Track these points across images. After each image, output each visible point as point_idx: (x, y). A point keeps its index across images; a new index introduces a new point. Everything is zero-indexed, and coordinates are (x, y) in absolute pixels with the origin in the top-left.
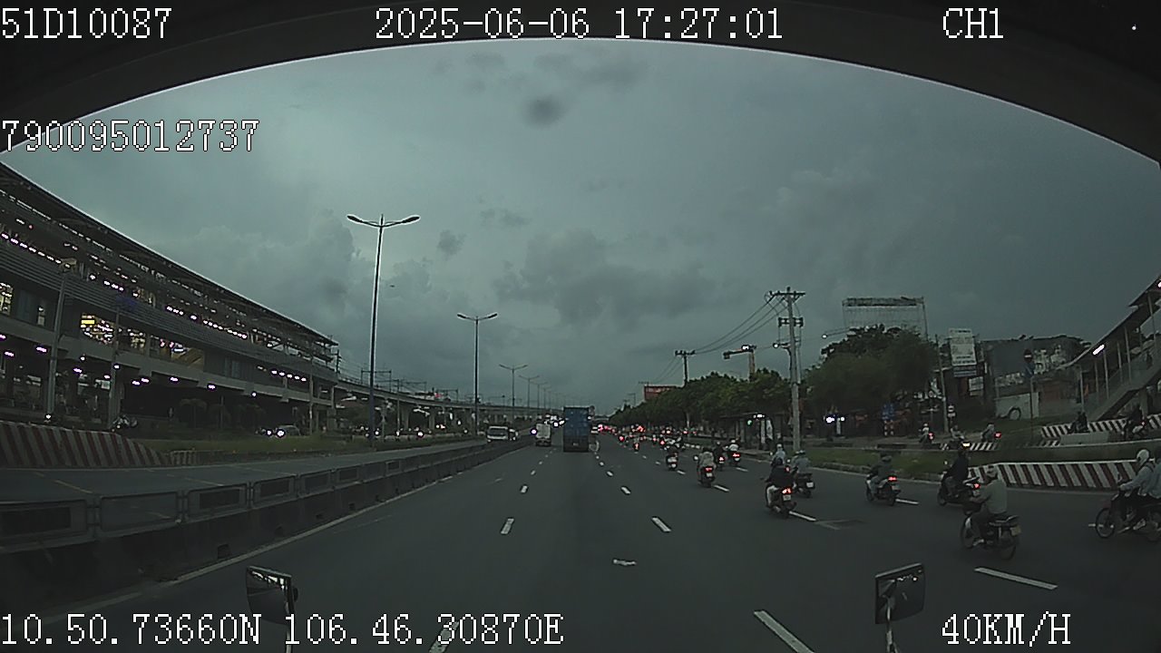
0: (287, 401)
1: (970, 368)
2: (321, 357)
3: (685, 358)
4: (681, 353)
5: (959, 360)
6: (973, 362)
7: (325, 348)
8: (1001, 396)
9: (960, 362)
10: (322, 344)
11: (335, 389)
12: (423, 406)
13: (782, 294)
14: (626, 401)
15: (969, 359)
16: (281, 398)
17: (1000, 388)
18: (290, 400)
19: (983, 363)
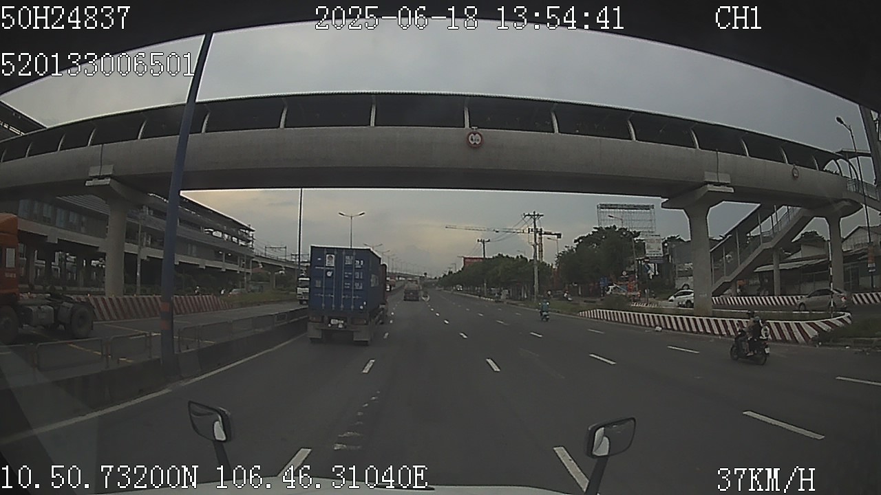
1: (658, 258)
2: (244, 240)
3: (484, 244)
4: (481, 241)
7: (246, 234)
9: (652, 254)
11: (253, 261)
13: (531, 215)
14: (450, 268)
15: (658, 253)
18: (226, 269)
19: (668, 255)
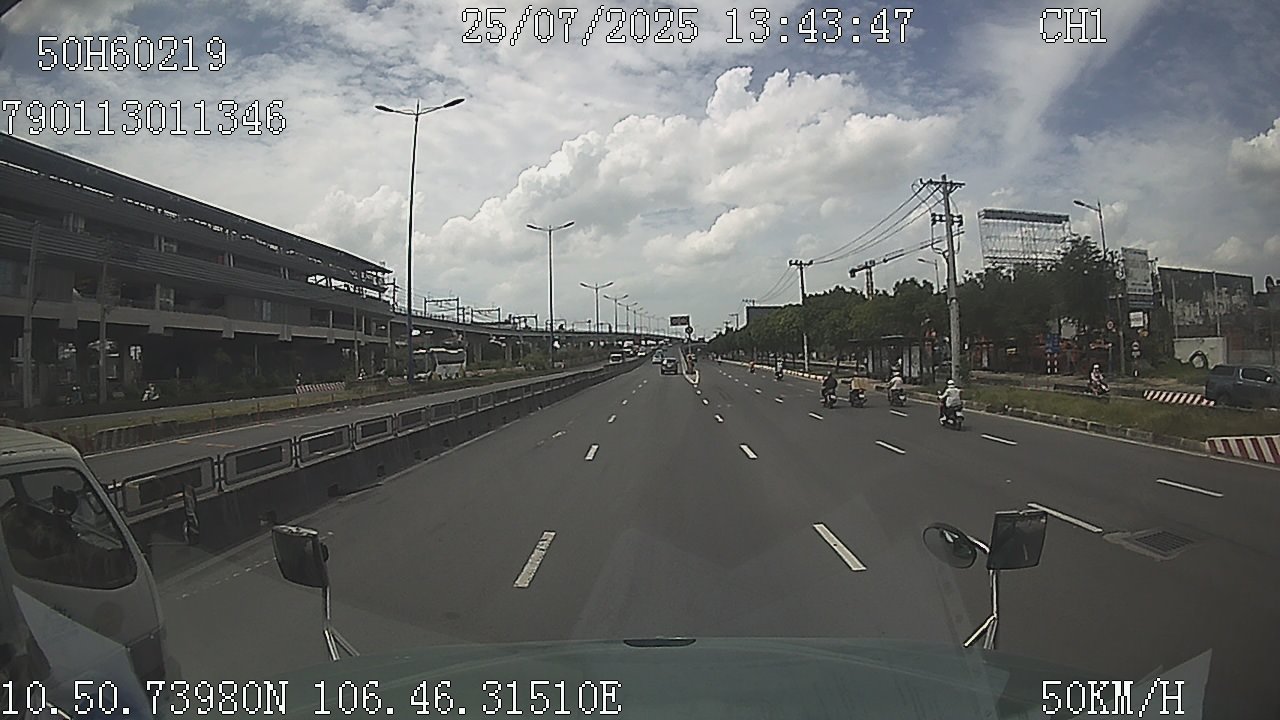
0: (333, 342)
1: (1146, 298)
2: (374, 288)
3: (801, 269)
5: (1134, 287)
6: (1149, 291)
7: (378, 278)
8: (1179, 337)
9: (1135, 290)
10: (374, 273)
11: (392, 324)
12: (498, 337)
13: (937, 183)
14: (727, 323)
15: (1145, 288)
16: (326, 339)
17: (1179, 326)
18: (336, 340)
19: (1160, 293)
